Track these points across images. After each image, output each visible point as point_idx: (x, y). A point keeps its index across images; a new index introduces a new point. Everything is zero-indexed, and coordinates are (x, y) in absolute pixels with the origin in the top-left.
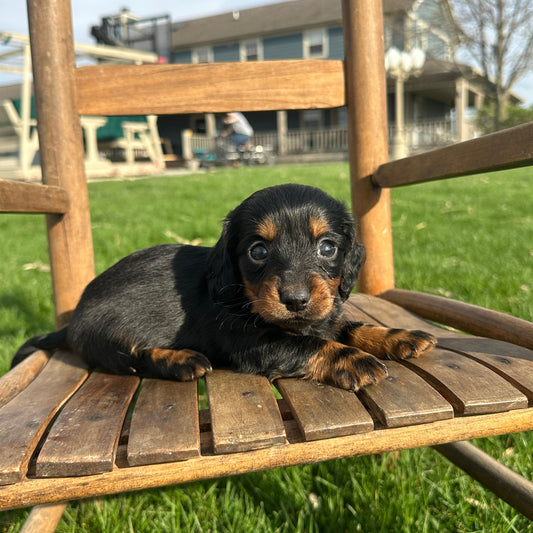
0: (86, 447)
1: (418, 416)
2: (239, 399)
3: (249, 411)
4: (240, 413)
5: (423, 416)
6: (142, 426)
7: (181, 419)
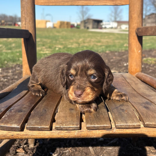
0: (14, 121)
1: (128, 125)
2: (68, 111)
3: (70, 116)
4: (67, 116)
5: (129, 125)
6: (34, 116)
7: (47, 116)
